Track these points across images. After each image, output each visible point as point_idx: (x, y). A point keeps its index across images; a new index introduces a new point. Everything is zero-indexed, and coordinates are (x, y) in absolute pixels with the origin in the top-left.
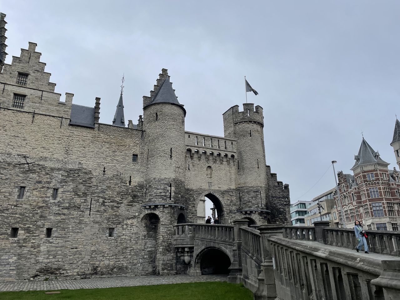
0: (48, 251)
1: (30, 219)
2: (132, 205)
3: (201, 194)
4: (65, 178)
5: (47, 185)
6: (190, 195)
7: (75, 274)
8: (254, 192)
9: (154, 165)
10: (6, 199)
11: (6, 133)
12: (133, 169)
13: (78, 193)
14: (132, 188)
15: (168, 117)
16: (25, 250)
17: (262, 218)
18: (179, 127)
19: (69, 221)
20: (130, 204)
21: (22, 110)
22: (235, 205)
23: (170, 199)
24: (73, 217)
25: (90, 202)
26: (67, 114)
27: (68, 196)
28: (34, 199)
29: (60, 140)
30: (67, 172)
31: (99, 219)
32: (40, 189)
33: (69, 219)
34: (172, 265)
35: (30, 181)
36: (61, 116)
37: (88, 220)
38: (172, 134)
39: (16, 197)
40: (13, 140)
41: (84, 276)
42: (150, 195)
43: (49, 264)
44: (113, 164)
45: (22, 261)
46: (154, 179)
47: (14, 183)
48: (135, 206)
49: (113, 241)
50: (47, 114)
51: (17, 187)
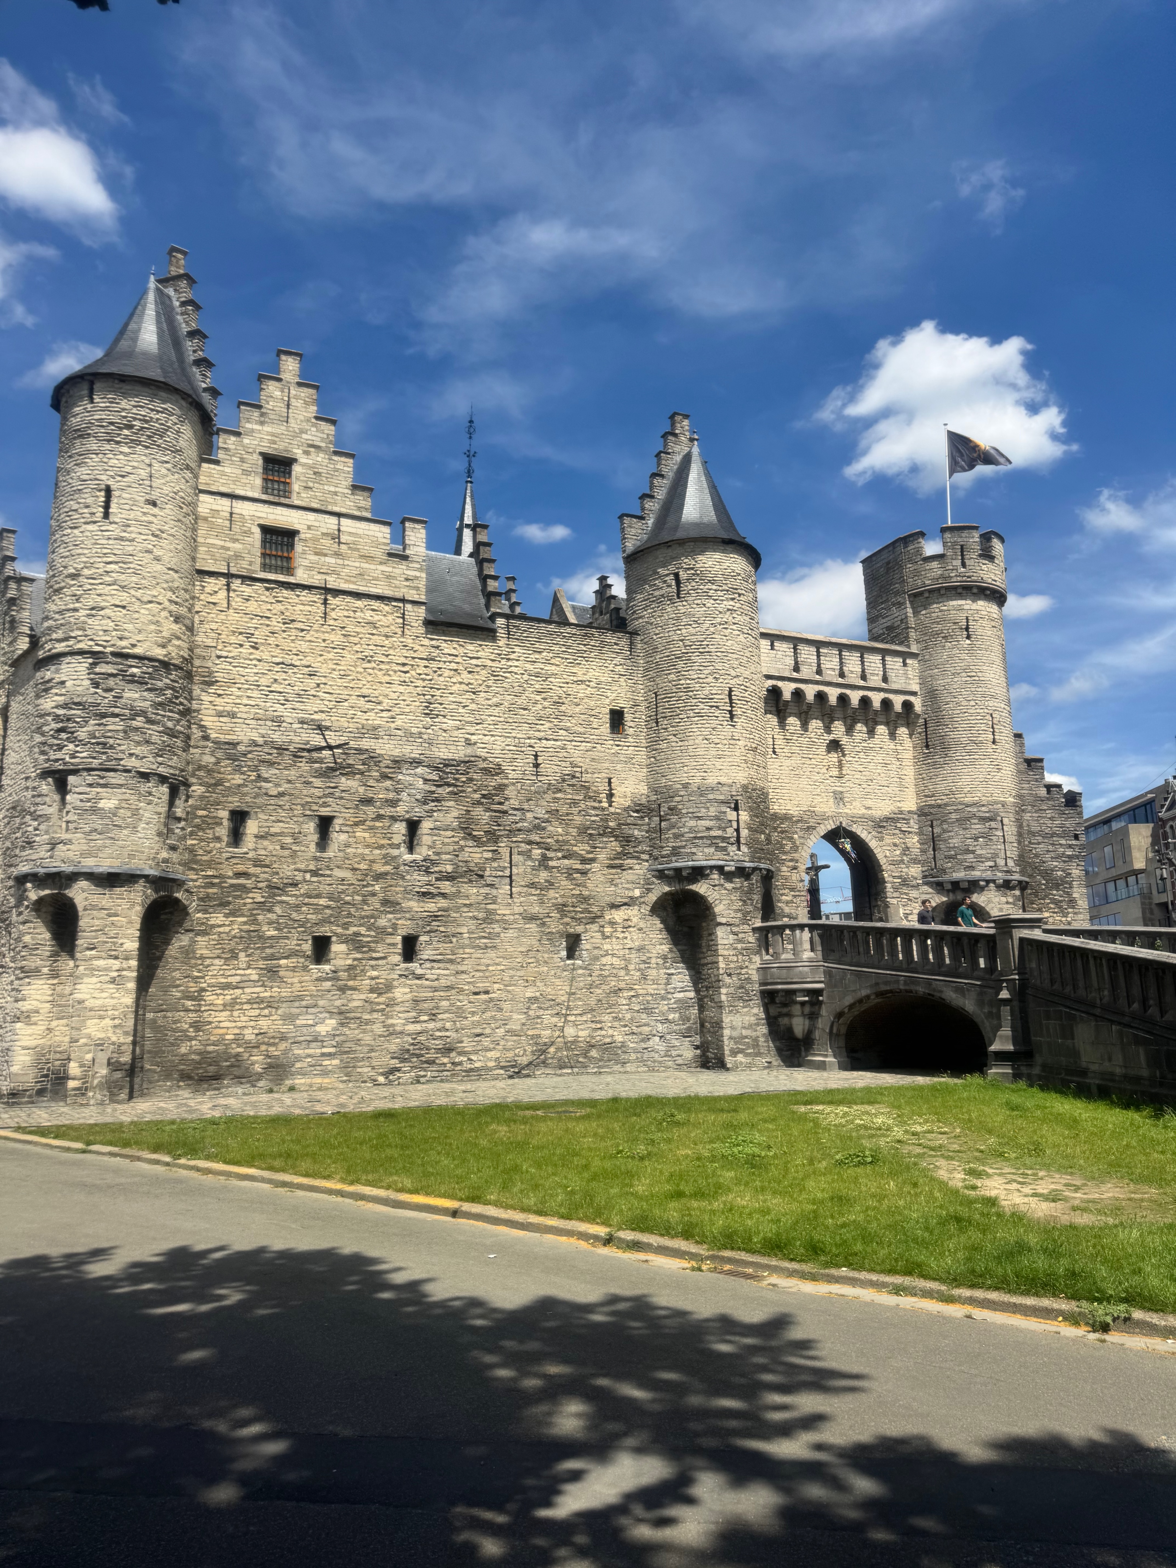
0: (416, 1001)
1: (357, 909)
2: (620, 866)
3: (814, 828)
4: (434, 788)
5: (388, 811)
6: (782, 832)
7: (491, 1064)
8: (983, 820)
9: (680, 744)
10: (286, 853)
11: (257, 654)
12: (616, 754)
13: (475, 833)
14: (618, 814)
15: (714, 587)
16: (357, 1000)
17: (1007, 903)
18: (747, 618)
19: (458, 915)
20: (616, 865)
21: (291, 580)
22: (915, 861)
23: (739, 849)
24: (468, 902)
25: (508, 859)
26: (417, 588)
27: (447, 840)
28: (359, 851)
29: (406, 672)
30: (437, 769)
31: (536, 909)
32: (371, 824)
33: (457, 909)
34: (756, 1040)
35: (341, 798)
36: (399, 595)
37: (508, 912)
38: (729, 643)
39: (313, 847)
40: (280, 676)
41: (517, 1071)
42: (677, 836)
43: (422, 1038)
44: (559, 743)
45: (350, 1029)
46: (686, 786)
47: (302, 805)
48: (631, 868)
49: (580, 971)
50: (362, 589)
51: (311, 818)
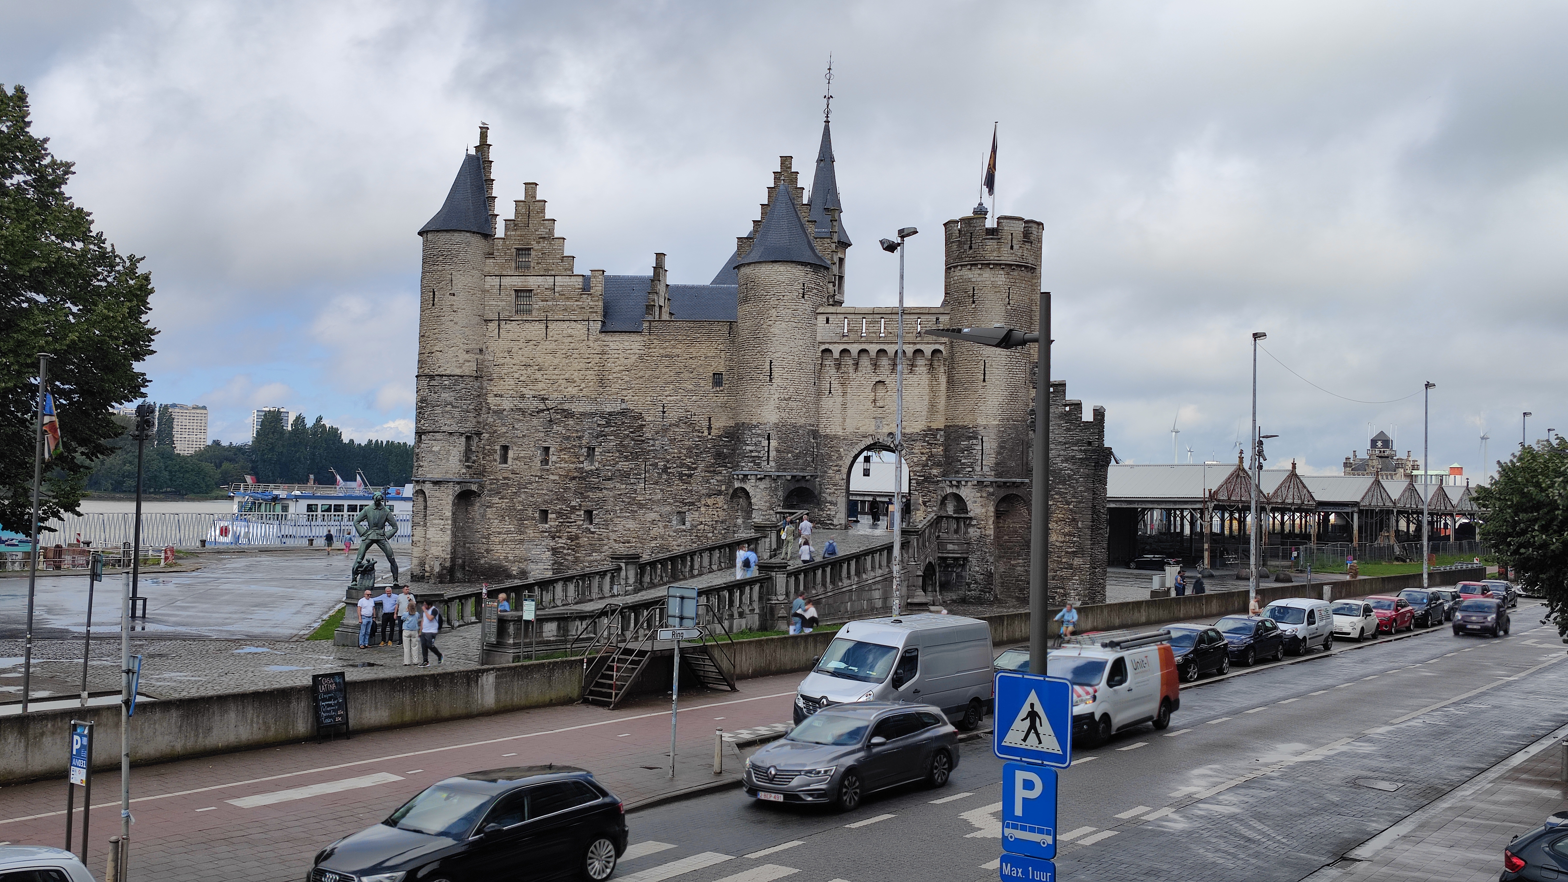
0: (591, 545)
1: (561, 496)
2: (713, 472)
3: (857, 444)
4: (603, 429)
5: (576, 443)
6: (832, 447)
8: (968, 438)
10: (527, 467)
11: (513, 362)
12: (715, 402)
13: (625, 454)
14: (713, 439)
17: (981, 497)
18: (790, 311)
20: (711, 470)
21: (530, 318)
22: (938, 464)
23: (768, 464)
24: (620, 493)
25: (643, 468)
26: (596, 313)
27: (609, 458)
28: (562, 465)
29: (589, 363)
31: (659, 497)
32: (569, 450)
33: (614, 497)
35: (553, 437)
36: (586, 318)
37: (642, 499)
39: (540, 463)
40: (524, 372)
44: (678, 398)
45: (557, 557)
46: (744, 424)
47: (535, 442)
48: (720, 473)
49: (684, 533)
50: (566, 317)
51: (539, 448)
